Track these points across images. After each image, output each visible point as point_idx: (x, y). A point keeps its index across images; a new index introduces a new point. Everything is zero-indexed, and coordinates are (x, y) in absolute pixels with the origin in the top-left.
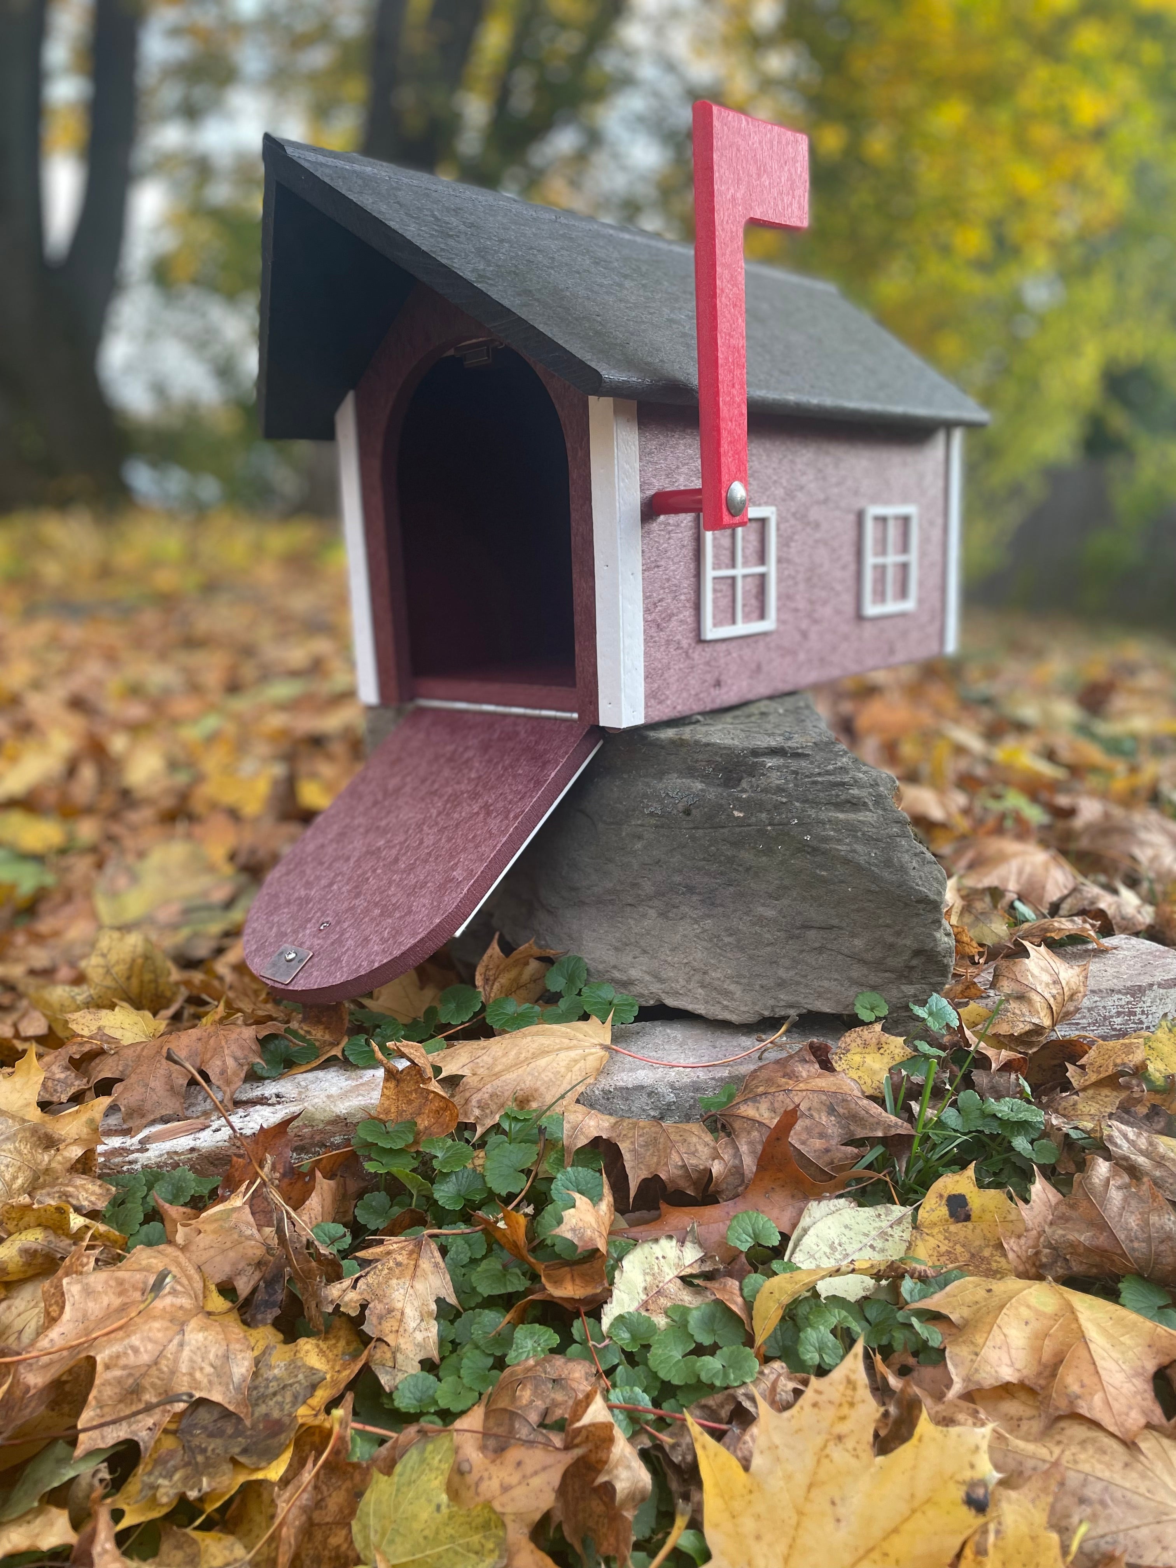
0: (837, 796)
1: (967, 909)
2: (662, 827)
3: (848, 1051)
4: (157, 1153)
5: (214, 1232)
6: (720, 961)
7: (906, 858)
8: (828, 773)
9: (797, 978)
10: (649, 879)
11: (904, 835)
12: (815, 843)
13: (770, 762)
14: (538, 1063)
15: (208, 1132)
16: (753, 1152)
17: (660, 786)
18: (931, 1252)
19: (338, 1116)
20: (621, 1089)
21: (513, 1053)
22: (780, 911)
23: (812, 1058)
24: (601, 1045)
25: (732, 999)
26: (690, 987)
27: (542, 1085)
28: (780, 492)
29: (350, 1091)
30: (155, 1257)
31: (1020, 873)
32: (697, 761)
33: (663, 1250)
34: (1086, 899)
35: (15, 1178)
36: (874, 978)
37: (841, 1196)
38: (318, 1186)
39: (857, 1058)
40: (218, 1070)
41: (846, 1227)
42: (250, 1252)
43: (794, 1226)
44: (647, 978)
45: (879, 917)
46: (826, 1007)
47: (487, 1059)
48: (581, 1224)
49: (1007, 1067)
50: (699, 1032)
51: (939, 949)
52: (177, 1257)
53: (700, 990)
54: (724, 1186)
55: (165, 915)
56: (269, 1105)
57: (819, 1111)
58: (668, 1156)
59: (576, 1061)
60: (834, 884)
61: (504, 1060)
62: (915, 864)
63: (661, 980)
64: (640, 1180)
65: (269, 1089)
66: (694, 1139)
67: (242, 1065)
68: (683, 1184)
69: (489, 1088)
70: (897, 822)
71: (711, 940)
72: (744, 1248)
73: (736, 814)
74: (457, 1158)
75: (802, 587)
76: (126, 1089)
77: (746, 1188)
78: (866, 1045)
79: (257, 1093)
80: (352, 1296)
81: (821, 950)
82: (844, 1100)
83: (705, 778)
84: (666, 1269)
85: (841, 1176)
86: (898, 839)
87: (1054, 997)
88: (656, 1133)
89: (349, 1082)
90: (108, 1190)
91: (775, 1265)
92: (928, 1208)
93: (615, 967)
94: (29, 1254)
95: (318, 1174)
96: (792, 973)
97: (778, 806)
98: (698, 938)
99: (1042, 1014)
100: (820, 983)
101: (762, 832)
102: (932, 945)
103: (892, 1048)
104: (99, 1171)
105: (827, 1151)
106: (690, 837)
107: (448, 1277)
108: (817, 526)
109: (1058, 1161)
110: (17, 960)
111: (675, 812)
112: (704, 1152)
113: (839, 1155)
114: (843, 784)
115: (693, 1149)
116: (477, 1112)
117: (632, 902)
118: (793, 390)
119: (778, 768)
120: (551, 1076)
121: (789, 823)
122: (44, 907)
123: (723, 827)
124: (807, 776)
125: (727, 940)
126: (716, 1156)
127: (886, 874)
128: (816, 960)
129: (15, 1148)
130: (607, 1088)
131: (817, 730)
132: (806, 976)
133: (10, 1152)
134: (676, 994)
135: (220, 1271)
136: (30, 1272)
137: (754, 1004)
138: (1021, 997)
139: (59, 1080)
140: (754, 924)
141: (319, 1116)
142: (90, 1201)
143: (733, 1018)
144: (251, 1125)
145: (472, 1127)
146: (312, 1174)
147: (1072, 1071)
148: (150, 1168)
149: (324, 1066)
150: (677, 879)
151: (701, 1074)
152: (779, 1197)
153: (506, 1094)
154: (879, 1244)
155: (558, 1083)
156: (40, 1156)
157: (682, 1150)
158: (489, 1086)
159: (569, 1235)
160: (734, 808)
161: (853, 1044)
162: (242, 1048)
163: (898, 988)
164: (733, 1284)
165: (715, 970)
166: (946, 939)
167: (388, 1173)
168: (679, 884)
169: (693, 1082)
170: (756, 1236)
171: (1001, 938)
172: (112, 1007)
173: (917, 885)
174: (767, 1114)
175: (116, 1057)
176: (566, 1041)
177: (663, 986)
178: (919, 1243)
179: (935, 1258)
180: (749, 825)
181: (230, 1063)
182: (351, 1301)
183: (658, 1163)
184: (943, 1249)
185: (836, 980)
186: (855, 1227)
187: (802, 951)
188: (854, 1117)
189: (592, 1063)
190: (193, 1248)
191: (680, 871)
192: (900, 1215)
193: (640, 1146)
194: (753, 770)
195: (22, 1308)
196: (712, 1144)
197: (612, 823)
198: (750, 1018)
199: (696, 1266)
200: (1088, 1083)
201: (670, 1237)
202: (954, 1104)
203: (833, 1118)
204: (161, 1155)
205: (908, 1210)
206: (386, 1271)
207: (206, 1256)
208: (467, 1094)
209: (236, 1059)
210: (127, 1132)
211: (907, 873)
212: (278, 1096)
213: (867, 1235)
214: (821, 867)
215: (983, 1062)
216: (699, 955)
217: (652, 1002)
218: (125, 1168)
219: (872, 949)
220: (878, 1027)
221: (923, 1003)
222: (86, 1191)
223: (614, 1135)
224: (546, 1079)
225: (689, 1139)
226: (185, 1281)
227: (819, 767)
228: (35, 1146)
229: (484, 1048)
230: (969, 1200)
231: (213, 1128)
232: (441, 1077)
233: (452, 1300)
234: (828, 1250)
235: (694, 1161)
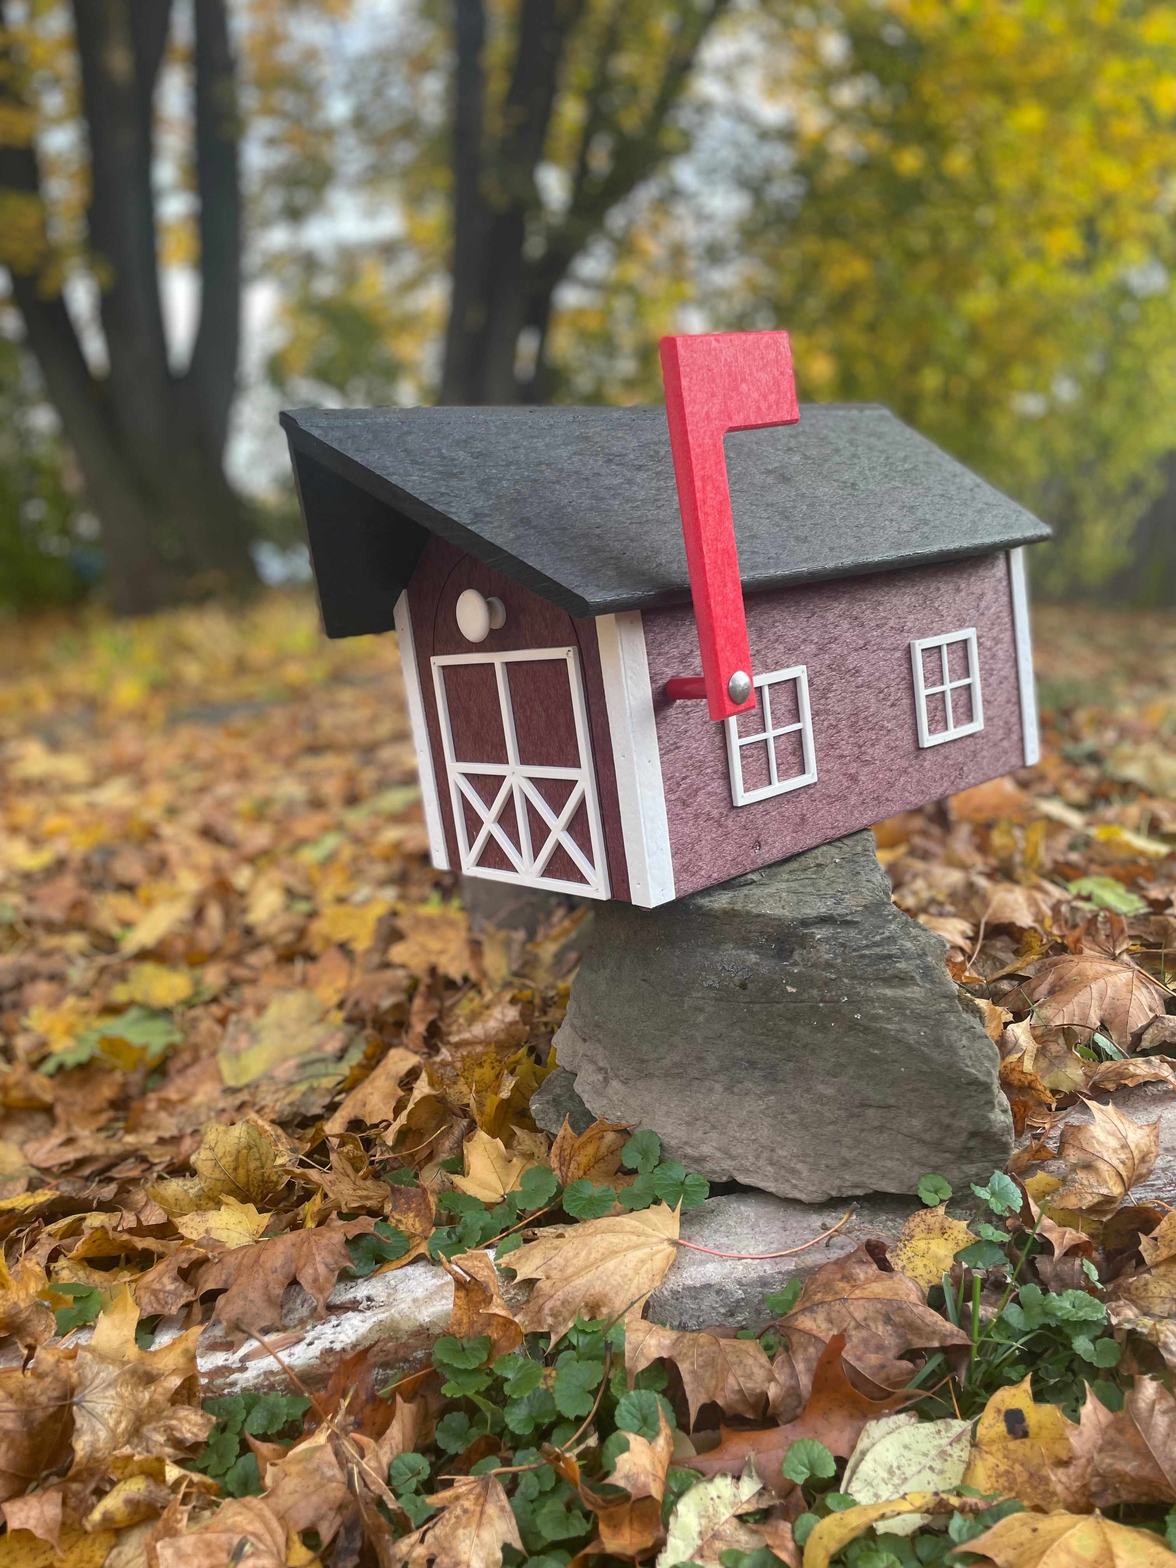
0: (885, 970)
1: (1041, 1052)
2: (721, 1000)
3: (912, 1237)
4: (255, 1373)
5: (299, 1475)
6: (786, 1139)
7: (955, 1035)
8: (876, 944)
9: (861, 1158)
10: (713, 1053)
11: (952, 1010)
12: (865, 1022)
13: (820, 933)
14: (607, 1265)
15: (302, 1346)
16: (808, 1370)
17: (716, 958)
18: (989, 1473)
19: (421, 1326)
20: (690, 1288)
21: (583, 1254)
22: (839, 1090)
23: (869, 1258)
24: (669, 1240)
25: (800, 1179)
26: (760, 1164)
27: (611, 1289)
28: (811, 649)
29: (435, 1293)
30: (240, 1514)
31: (1102, 998)
32: (750, 932)
33: (718, 1489)
34: (1166, 1029)
35: (118, 1423)
36: (935, 1159)
37: (899, 1412)
38: (398, 1413)
39: (922, 1245)
40: (310, 1279)
41: (906, 1447)
42: (331, 1495)
43: (853, 1448)
44: (719, 1154)
45: (933, 1098)
46: (892, 1188)
47: (559, 1260)
48: (634, 1470)
49: (1073, 1251)
50: (772, 1208)
51: (995, 1130)
52: (261, 1509)
53: (769, 1168)
54: (782, 1409)
55: (284, 1071)
56: (360, 1311)
57: (875, 1320)
58: (724, 1380)
59: (643, 1262)
60: (887, 1063)
61: (575, 1261)
62: (964, 1042)
63: (732, 1158)
64: (699, 1404)
65: (361, 1291)
66: (750, 1361)
67: (332, 1271)
68: (741, 1408)
69: (560, 1295)
70: (945, 997)
71: (775, 1117)
72: (800, 1480)
73: (790, 989)
74: (527, 1379)
75: (845, 733)
76: (227, 1302)
77: (804, 1409)
78: (929, 1230)
79: (349, 1296)
80: (420, 1551)
81: (881, 1129)
82: (900, 1308)
83: (759, 949)
84: (722, 1509)
85: (900, 1392)
86: (947, 1015)
87: (1123, 1163)
88: (714, 1352)
89: (435, 1281)
90: (209, 1419)
91: (830, 1500)
92: (986, 1425)
93: (686, 1143)
94: (133, 1504)
95: (399, 1399)
96: (855, 1153)
97: (827, 983)
98: (764, 1114)
99: (1111, 1183)
100: (883, 1163)
101: (814, 1009)
102: (986, 1127)
103: (955, 1232)
104: (202, 1395)
105: (882, 1367)
106: (748, 1012)
107: (514, 1521)
108: (857, 671)
109: (1118, 1364)
110: (149, 1127)
111: (732, 985)
112: (760, 1374)
113: (895, 1371)
114: (890, 956)
115: (749, 1372)
116: (550, 1320)
117: (698, 1076)
118: (806, 560)
119: (826, 940)
120: (619, 1280)
121: (839, 1001)
122: (175, 1065)
123: (778, 1003)
124: (854, 950)
125: (791, 1117)
126: (771, 1379)
127: (936, 1055)
128: (878, 1139)
129: (117, 1393)
130: (675, 1288)
131: (870, 885)
132: (868, 1156)
133: (113, 1398)
134: (747, 1171)
135: (304, 1517)
136: (137, 1518)
137: (821, 1183)
138: (1088, 1167)
139: (169, 1292)
140: (816, 1103)
141: (405, 1326)
142: (193, 1433)
143: (802, 1197)
144: (342, 1337)
145: (546, 1336)
146: (393, 1397)
147: (1145, 1244)
148: (249, 1390)
149: (412, 1262)
150: (740, 1053)
151: (767, 1267)
152: (837, 1418)
153: (577, 1300)
154: (937, 1465)
155: (626, 1287)
156: (141, 1395)
157: (739, 1372)
158: (560, 1293)
159: (621, 1483)
160: (787, 984)
161: (918, 1230)
162: (332, 1253)
163: (959, 1168)
164: (785, 1527)
165: (781, 1148)
166: (1002, 1117)
167: (464, 1396)
168: (742, 1060)
169: (760, 1277)
170: (812, 1467)
171: (1076, 1084)
172: (218, 1204)
173: (967, 1066)
174: (824, 1326)
175: (219, 1265)
176: (634, 1238)
177: (733, 1163)
178: (979, 1462)
179: (993, 1479)
180: (802, 1001)
181: (322, 1269)
182: (419, 1556)
183: (716, 1388)
184: (1002, 1468)
185: (898, 1160)
186: (915, 1446)
187: (863, 1130)
188: (912, 1326)
189: (659, 1262)
190: (280, 1492)
191: (741, 1046)
192: (960, 1430)
193: (700, 1367)
194: (804, 942)
195: (130, 1555)
196: (768, 1365)
197: (675, 995)
198: (819, 1198)
199: (754, 1501)
200: (1160, 1259)
201: (724, 1475)
202: (1016, 1300)
203: (889, 1328)
204: (258, 1376)
205: (967, 1424)
206: (453, 1520)
207: (291, 1500)
208: (541, 1301)
209: (327, 1266)
210: (229, 1346)
211: (956, 1054)
212: (369, 1299)
213: (926, 1455)
214: (873, 1045)
215: (1046, 1247)
216: (766, 1132)
217: (725, 1179)
218: (226, 1391)
219: (930, 1129)
220: (941, 1210)
221: (984, 1182)
222: (189, 1422)
223: (675, 1353)
224: (615, 1283)
225: (745, 1361)
226: (267, 1537)
227: (866, 938)
228: (135, 1387)
229: (556, 1248)
230: (1026, 1415)
231: (307, 1341)
232: (516, 1281)
233: (518, 1545)
234: (885, 1475)
235: (750, 1385)
